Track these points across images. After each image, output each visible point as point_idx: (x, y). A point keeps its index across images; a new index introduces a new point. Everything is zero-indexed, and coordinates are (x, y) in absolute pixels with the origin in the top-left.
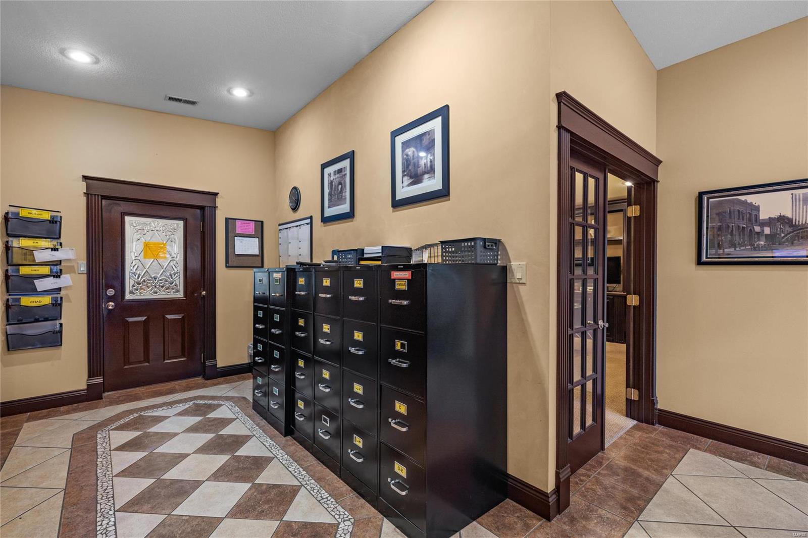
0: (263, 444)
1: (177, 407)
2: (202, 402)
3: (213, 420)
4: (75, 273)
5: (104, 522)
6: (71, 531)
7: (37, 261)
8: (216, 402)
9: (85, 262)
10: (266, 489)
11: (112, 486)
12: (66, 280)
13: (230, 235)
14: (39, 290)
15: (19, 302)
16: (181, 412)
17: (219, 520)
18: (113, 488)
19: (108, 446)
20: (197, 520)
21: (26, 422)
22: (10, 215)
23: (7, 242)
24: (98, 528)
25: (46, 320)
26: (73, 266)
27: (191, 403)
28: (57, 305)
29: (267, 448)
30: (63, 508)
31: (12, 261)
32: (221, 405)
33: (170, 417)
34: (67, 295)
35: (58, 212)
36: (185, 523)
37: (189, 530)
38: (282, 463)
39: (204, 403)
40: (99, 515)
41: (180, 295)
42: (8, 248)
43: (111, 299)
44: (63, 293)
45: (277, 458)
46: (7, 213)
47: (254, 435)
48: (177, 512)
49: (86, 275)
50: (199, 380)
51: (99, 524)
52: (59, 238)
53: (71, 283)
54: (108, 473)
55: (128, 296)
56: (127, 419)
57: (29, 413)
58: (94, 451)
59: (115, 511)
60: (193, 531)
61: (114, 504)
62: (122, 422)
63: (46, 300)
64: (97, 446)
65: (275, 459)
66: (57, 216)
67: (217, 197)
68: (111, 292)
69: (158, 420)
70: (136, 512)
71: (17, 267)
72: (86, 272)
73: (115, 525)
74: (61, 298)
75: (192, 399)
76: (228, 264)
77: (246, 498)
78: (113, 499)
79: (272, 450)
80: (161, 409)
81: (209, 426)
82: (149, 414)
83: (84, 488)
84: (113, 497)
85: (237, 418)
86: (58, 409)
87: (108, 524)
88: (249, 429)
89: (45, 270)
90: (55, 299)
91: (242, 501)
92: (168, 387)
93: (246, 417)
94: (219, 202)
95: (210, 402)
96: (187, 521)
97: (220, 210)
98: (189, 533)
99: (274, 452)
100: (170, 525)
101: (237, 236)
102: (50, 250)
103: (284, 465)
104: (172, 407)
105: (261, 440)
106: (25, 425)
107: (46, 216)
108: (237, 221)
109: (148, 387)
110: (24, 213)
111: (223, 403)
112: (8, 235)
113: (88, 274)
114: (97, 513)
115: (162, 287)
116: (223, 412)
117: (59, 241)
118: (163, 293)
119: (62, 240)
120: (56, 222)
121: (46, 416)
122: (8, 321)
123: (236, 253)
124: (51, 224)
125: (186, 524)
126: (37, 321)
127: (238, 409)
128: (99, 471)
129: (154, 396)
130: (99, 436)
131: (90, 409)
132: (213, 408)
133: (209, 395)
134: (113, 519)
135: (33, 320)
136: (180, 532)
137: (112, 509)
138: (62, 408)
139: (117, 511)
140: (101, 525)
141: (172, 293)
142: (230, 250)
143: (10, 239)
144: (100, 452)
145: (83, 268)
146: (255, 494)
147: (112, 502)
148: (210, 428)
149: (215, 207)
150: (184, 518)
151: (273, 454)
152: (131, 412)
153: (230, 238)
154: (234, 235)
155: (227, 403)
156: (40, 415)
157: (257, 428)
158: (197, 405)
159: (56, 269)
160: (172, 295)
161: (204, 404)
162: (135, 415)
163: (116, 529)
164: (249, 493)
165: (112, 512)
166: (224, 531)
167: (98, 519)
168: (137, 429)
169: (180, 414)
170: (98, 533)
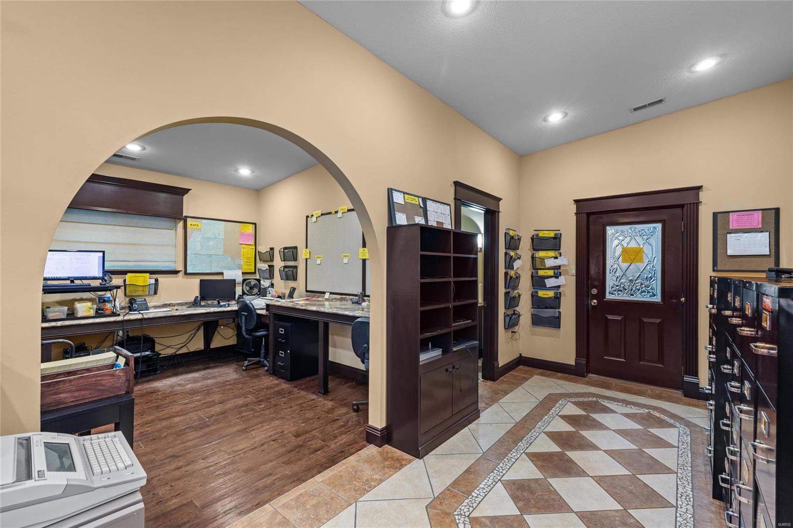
0: (677, 486)
1: (631, 408)
2: (658, 415)
3: (650, 436)
4: (569, 275)
5: (514, 454)
6: (499, 446)
7: (547, 266)
8: (672, 421)
9: (575, 267)
10: (632, 523)
11: (537, 437)
12: (561, 281)
13: (720, 232)
14: (547, 287)
15: (538, 293)
16: (629, 413)
17: (570, 510)
18: (535, 438)
19: (558, 412)
20: (556, 497)
21: (537, 375)
22: (535, 237)
23: (533, 254)
24: (509, 455)
25: (552, 308)
26: (568, 270)
27: (647, 411)
28: (557, 298)
29: (677, 493)
30: (507, 432)
31: (535, 267)
32: (675, 427)
33: (617, 413)
34: (564, 291)
35: (559, 230)
36: (548, 491)
37: (546, 498)
38: (676, 517)
39: (659, 416)
40: (516, 448)
41: (658, 299)
42: (533, 258)
43: (594, 297)
44: (561, 290)
45: (677, 509)
46: (533, 236)
47: (677, 473)
48: (551, 480)
49: (575, 277)
50: (678, 394)
51: (511, 453)
52: (559, 250)
53: (564, 283)
54: (542, 428)
55: (608, 296)
56: (586, 400)
57: (542, 370)
58: (548, 409)
59: (524, 452)
60: (547, 501)
61: (527, 448)
62: (581, 399)
63: (551, 294)
64: (553, 407)
65: (674, 509)
66: (558, 234)
67: (701, 190)
68: (594, 291)
69: (606, 410)
70: (532, 461)
71: (536, 271)
72: (575, 274)
73: (516, 460)
74: (560, 293)
75: (651, 407)
76: (716, 268)
77: (606, 515)
78: (530, 445)
79: (679, 499)
80: (617, 403)
81: (641, 438)
82: (604, 403)
83: (525, 429)
84: (531, 444)
85: (678, 447)
86: (557, 373)
87: (514, 456)
88: (678, 464)
89: (551, 273)
90: (556, 294)
91: (599, 513)
92: (641, 389)
93: (689, 452)
94: (702, 196)
95: (666, 418)
96: (551, 491)
97: (705, 204)
98: (543, 499)
99: (679, 502)
100: (539, 485)
101: (730, 233)
102: (553, 258)
103: (676, 521)
104: (626, 406)
105: (679, 483)
106: (536, 376)
107: (552, 234)
108: (731, 214)
109: (624, 381)
110: (541, 234)
111: (678, 426)
112: (534, 250)
113: (577, 276)
114: (516, 446)
115: (639, 290)
116: (669, 435)
117: (559, 251)
118: (640, 296)
119: (561, 251)
120: (557, 238)
121: (548, 375)
122: (533, 306)
123: (728, 254)
124: (554, 240)
125: (548, 493)
126: (547, 308)
127: (689, 439)
128: (539, 424)
129: (621, 391)
130: (560, 402)
131: (573, 382)
132: (662, 424)
133: (672, 411)
134: (518, 456)
135: (544, 307)
136: (540, 494)
137: (524, 450)
138: (559, 374)
139: (525, 453)
140: (511, 454)
141: (648, 296)
142: (719, 251)
143: (535, 252)
144: (550, 413)
145: (574, 271)
146: (617, 518)
147: (528, 446)
148: (640, 440)
149: (698, 203)
150: (551, 488)
151: (677, 504)
152: (593, 395)
153: (719, 237)
154: (725, 232)
155: (682, 428)
156: (547, 374)
157: (690, 469)
158: (649, 414)
159: (557, 271)
160: (647, 298)
161: (657, 417)
162: (594, 399)
163: (514, 462)
164: (613, 513)
165: (522, 451)
166: (564, 519)
167: (514, 450)
168: (585, 410)
169: (627, 415)
170: (507, 457)
